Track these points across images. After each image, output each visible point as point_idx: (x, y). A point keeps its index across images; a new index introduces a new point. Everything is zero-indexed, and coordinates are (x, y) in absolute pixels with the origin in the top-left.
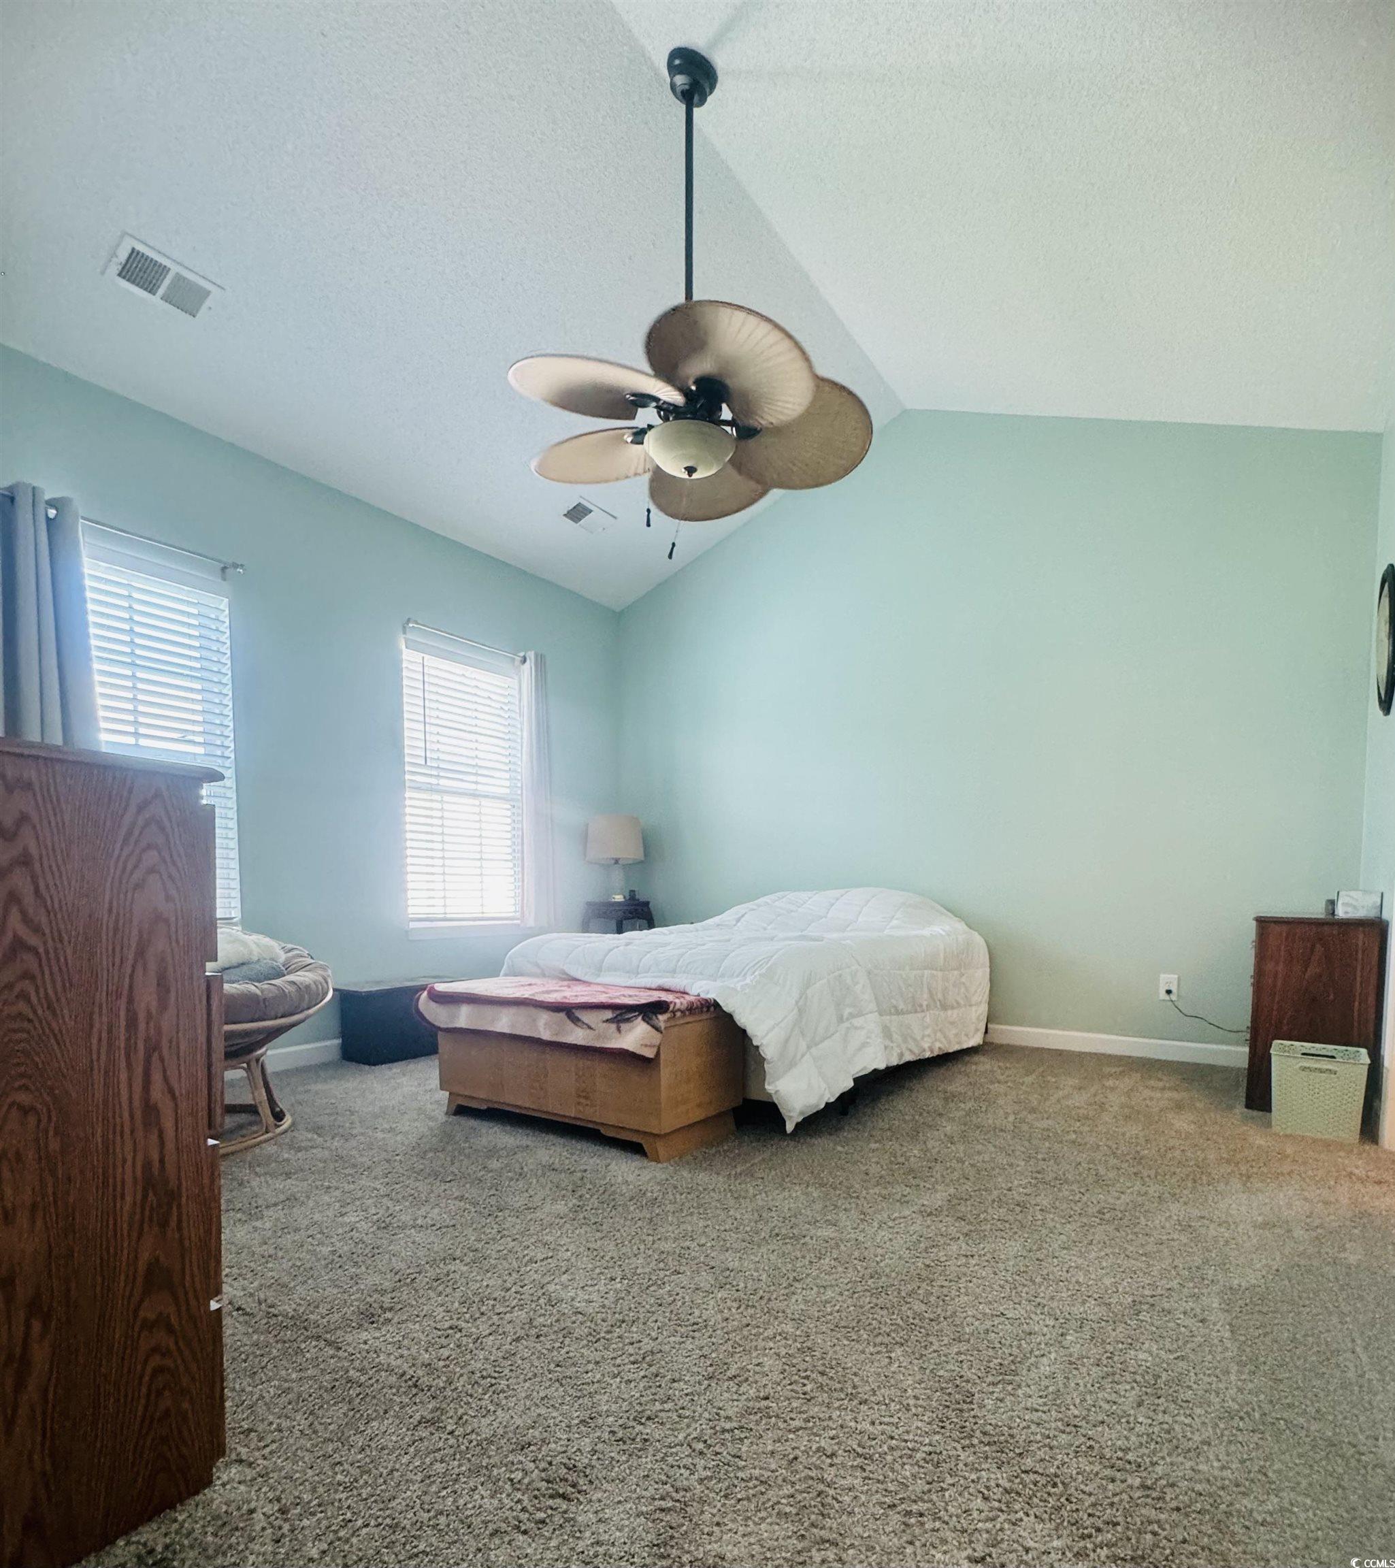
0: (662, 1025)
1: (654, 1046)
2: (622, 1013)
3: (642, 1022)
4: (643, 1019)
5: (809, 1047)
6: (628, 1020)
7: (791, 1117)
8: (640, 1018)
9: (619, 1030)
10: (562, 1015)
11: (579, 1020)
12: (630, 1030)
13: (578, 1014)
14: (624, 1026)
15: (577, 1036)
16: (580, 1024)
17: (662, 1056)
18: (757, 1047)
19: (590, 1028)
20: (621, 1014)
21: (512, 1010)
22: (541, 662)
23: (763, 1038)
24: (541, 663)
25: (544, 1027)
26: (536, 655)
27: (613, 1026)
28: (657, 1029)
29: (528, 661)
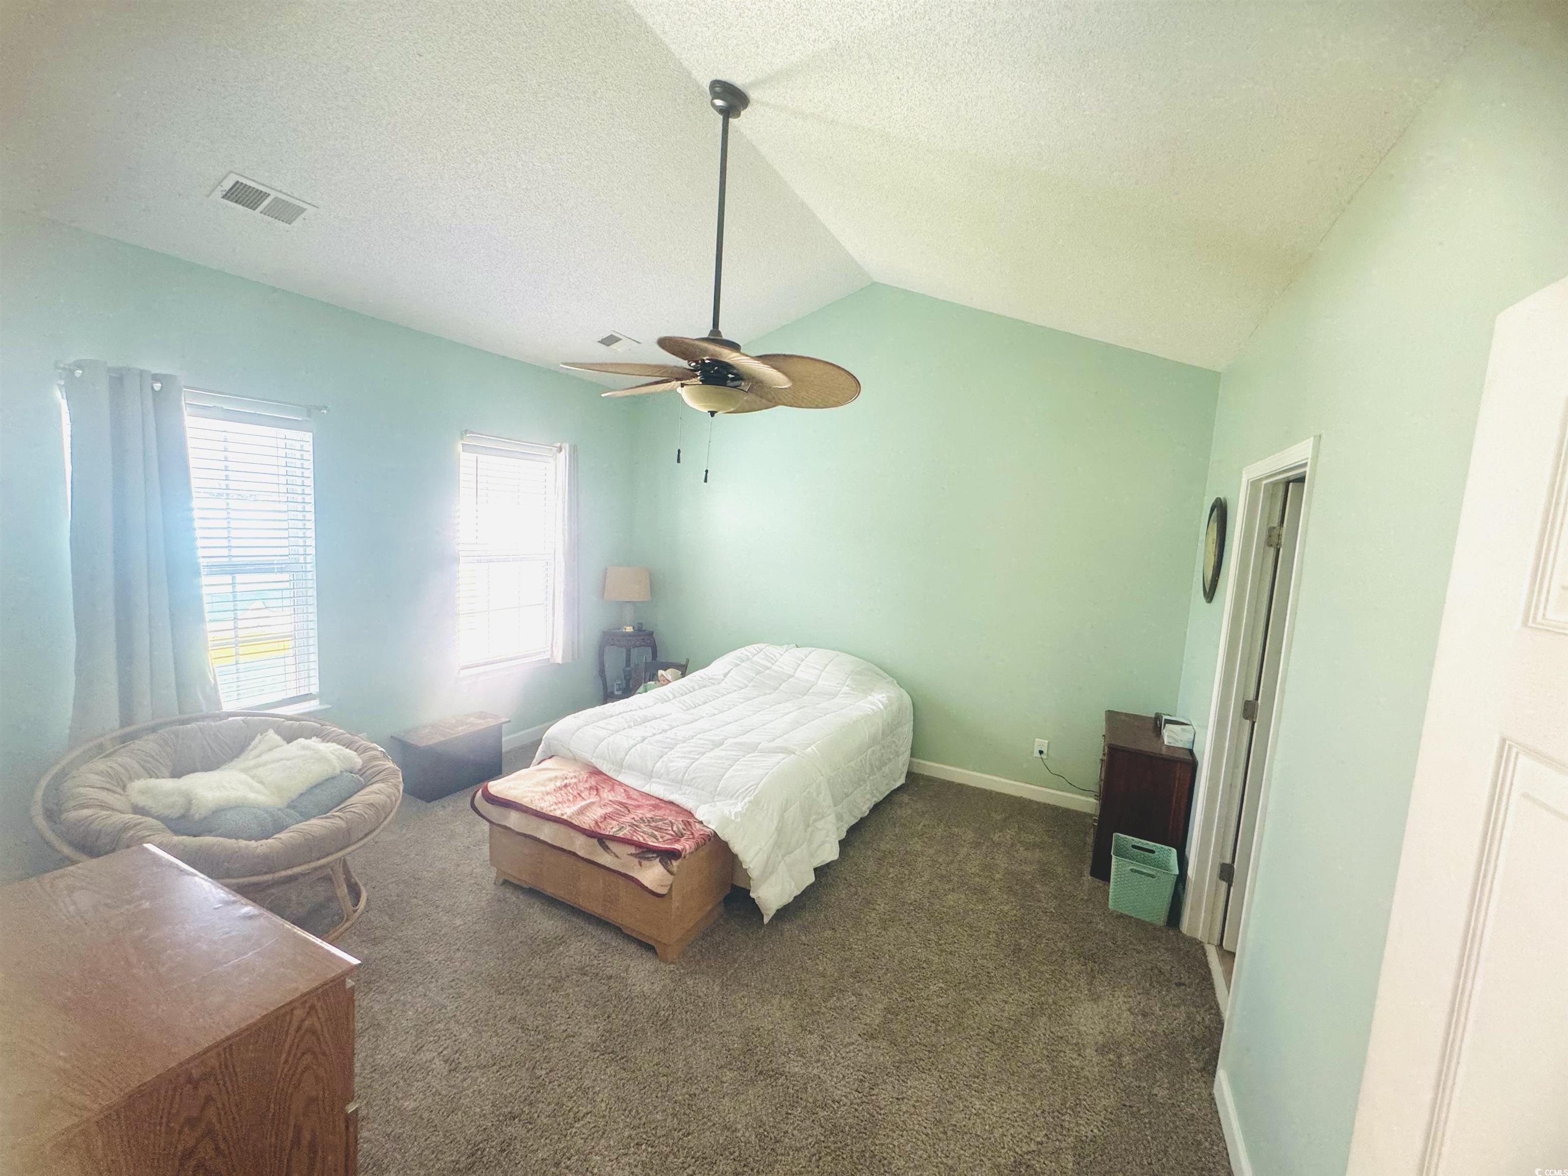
0: (675, 869)
1: (667, 886)
2: (645, 852)
3: (660, 864)
4: (660, 861)
5: (783, 856)
6: (648, 859)
7: (767, 915)
8: (658, 859)
9: (640, 864)
10: (595, 841)
11: (608, 848)
12: (650, 867)
13: (608, 843)
14: (644, 862)
15: (606, 859)
16: (609, 851)
17: (674, 894)
18: (746, 870)
19: (617, 856)
20: (643, 852)
21: (555, 826)
22: (574, 450)
23: (751, 862)
24: (574, 452)
25: (580, 845)
26: (570, 446)
27: (636, 860)
28: (671, 873)
29: (563, 450)
